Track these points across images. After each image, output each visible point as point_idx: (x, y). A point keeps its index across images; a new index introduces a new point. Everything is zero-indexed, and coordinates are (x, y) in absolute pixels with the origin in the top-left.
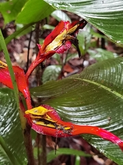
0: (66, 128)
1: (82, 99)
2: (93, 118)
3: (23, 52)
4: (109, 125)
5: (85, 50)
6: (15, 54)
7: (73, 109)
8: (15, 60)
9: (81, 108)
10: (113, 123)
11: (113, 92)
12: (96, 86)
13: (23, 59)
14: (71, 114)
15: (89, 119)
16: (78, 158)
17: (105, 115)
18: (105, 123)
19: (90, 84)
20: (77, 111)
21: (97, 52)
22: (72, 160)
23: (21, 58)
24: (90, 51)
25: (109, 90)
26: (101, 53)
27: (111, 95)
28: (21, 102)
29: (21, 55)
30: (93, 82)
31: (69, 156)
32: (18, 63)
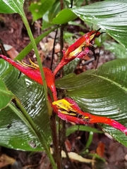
0: (86, 117)
1: (98, 92)
2: (106, 109)
3: (47, 41)
4: (118, 114)
5: (101, 43)
6: (41, 44)
7: (90, 100)
8: (41, 49)
9: (96, 100)
10: (122, 113)
11: (123, 88)
12: (110, 83)
13: (47, 48)
14: (88, 104)
15: (102, 109)
16: (92, 133)
17: (115, 106)
18: (115, 113)
19: (105, 80)
20: (93, 102)
21: (111, 45)
22: (86, 134)
23: (45, 47)
24: (105, 44)
25: (120, 86)
26: (115, 46)
27: (121, 90)
28: (49, 95)
29: (46, 44)
30: (107, 79)
31: (84, 132)
32: (43, 51)
